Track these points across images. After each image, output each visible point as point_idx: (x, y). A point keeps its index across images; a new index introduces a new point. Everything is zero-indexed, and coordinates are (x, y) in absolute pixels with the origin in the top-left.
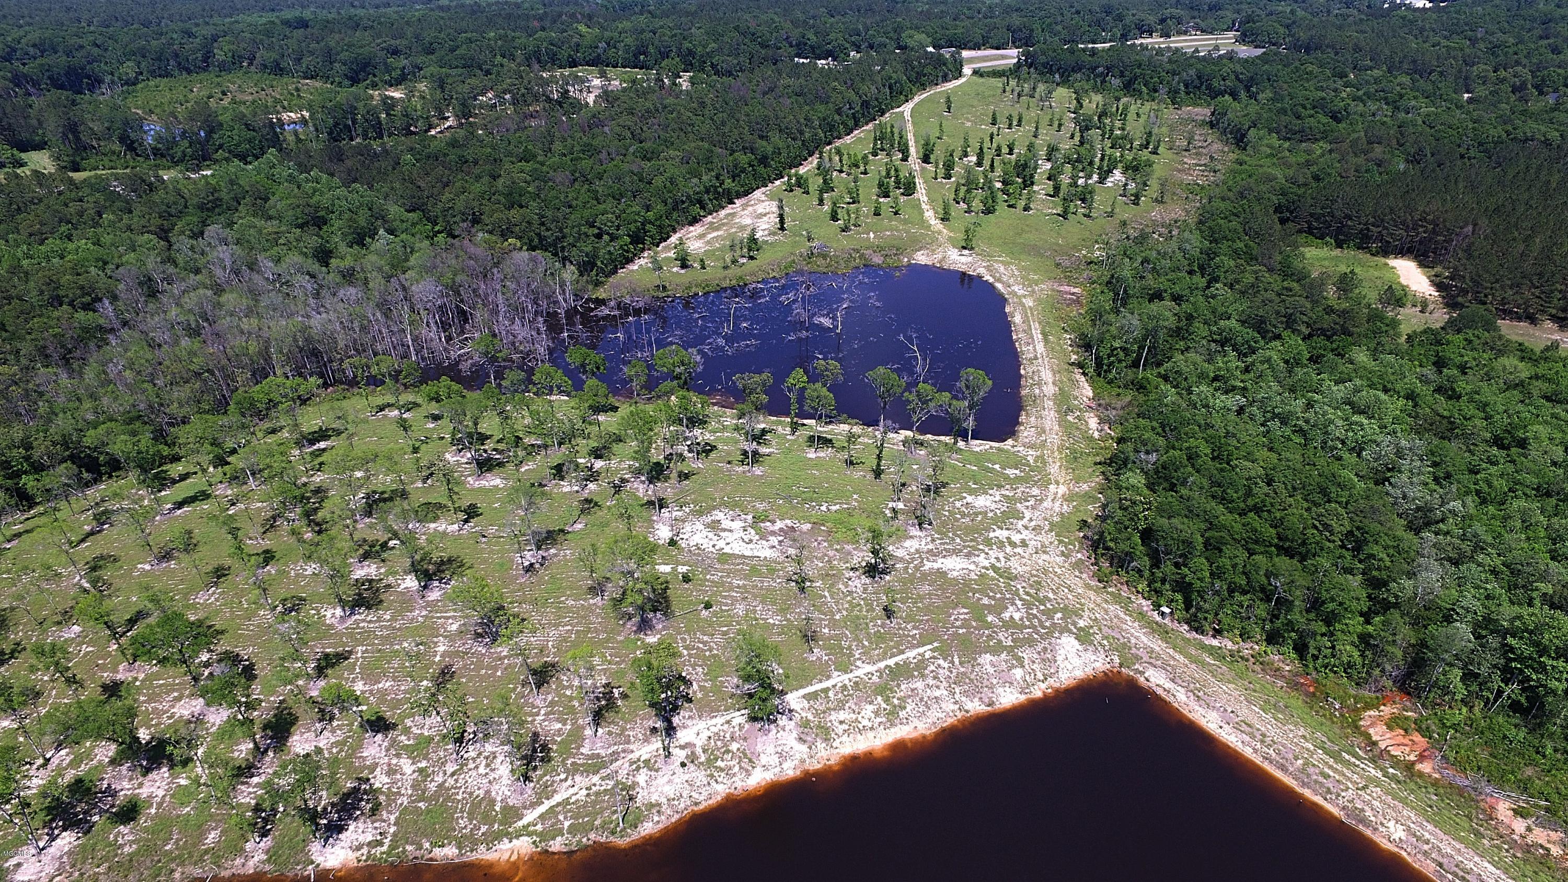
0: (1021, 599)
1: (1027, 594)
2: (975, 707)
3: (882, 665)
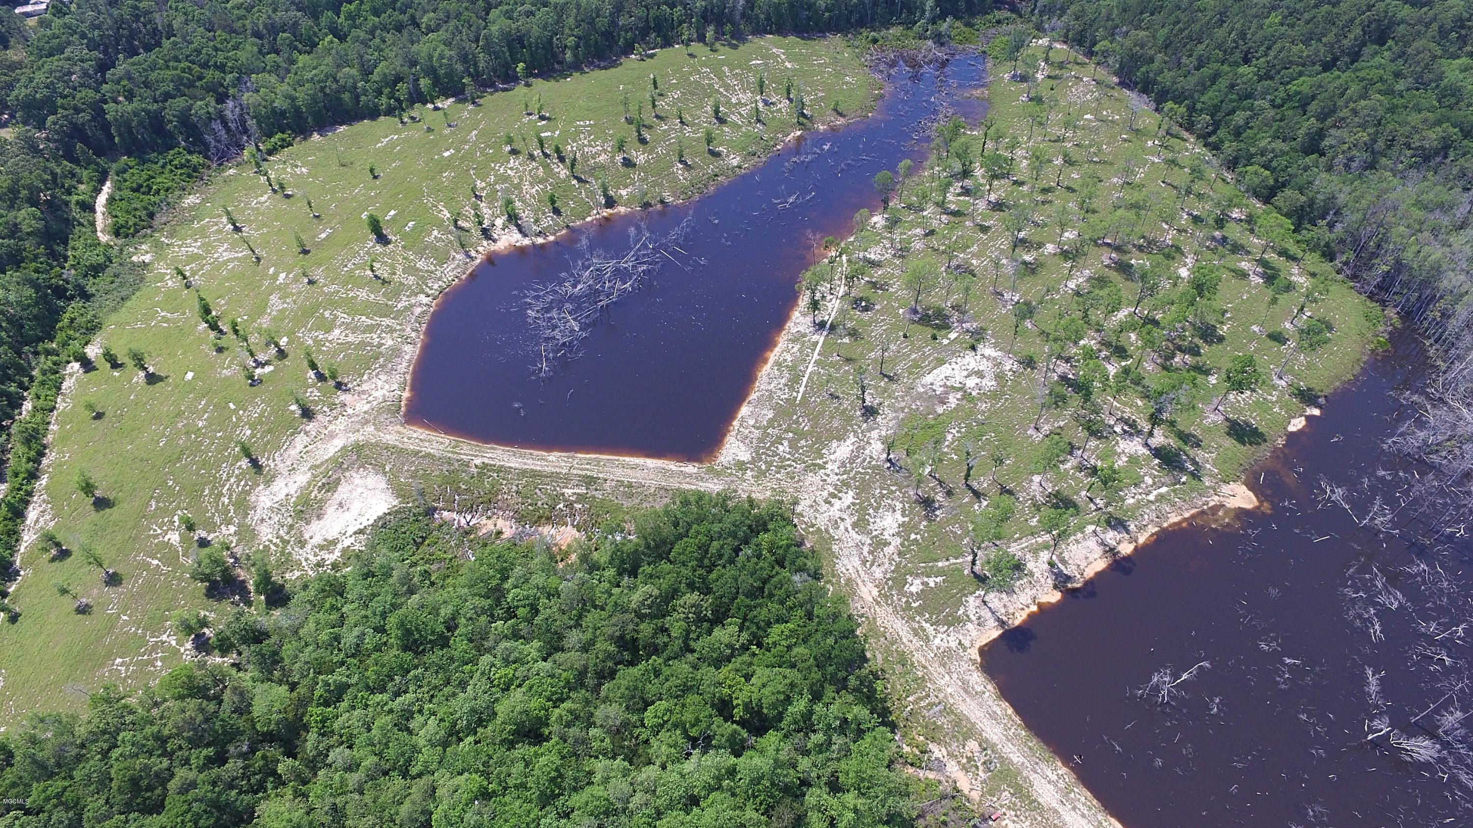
0: (789, 459)
1: (790, 466)
2: (753, 396)
3: (807, 376)
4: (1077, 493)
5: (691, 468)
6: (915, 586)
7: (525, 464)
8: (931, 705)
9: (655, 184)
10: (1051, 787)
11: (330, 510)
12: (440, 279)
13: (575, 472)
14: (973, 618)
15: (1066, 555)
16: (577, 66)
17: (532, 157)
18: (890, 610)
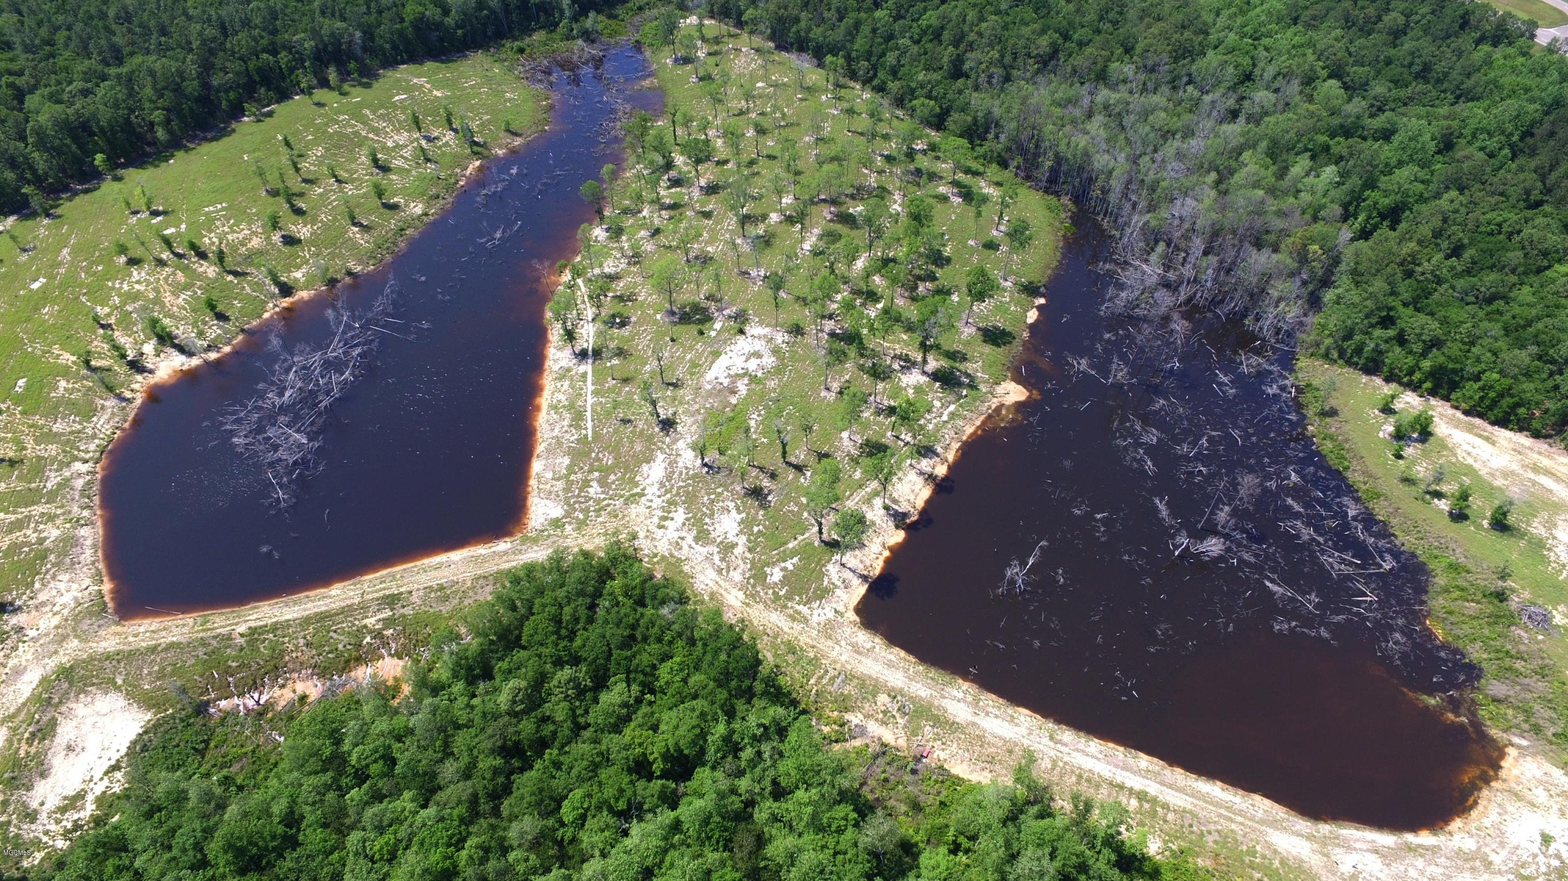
0: (605, 499)
1: (608, 505)
2: (540, 448)
3: (589, 409)
4: (884, 436)
5: (503, 545)
6: (776, 575)
7: (305, 610)
8: (833, 679)
9: (333, 256)
10: (962, 705)
11: (58, 762)
12: (94, 436)
13: (370, 597)
14: (839, 583)
15: (895, 495)
16: (176, 144)
17: (161, 263)
18: (761, 606)
